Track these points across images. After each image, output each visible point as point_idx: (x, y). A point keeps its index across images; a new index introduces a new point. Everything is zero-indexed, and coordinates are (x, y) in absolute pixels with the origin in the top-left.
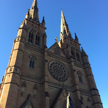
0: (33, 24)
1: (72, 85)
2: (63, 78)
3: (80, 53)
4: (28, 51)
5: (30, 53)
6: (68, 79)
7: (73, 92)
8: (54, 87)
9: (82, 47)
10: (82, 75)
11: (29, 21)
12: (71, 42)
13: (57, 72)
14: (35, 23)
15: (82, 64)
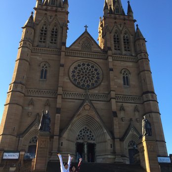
0: (46, 14)
1: (107, 93)
2: (94, 84)
3: (131, 37)
4: (38, 58)
5: (41, 59)
6: (102, 84)
7: (107, 101)
8: (76, 99)
9: (137, 25)
10: (130, 74)
11: (39, 11)
12: (115, 22)
13: (83, 77)
14: (50, 10)
15: (133, 55)
